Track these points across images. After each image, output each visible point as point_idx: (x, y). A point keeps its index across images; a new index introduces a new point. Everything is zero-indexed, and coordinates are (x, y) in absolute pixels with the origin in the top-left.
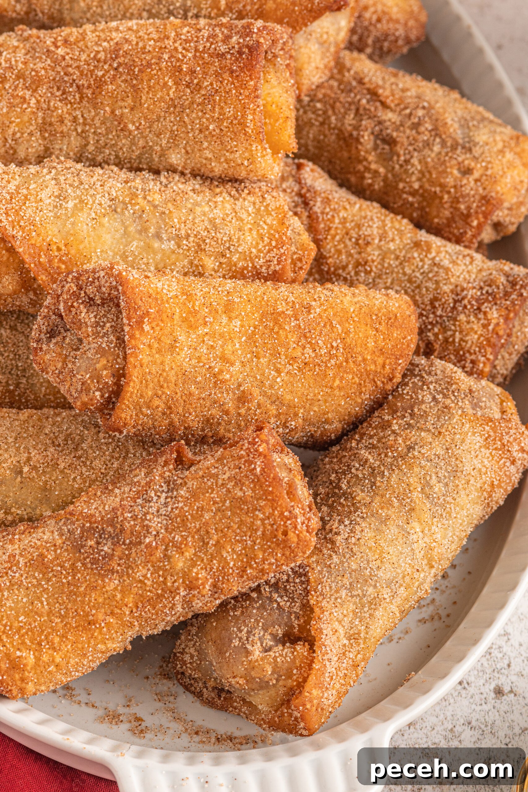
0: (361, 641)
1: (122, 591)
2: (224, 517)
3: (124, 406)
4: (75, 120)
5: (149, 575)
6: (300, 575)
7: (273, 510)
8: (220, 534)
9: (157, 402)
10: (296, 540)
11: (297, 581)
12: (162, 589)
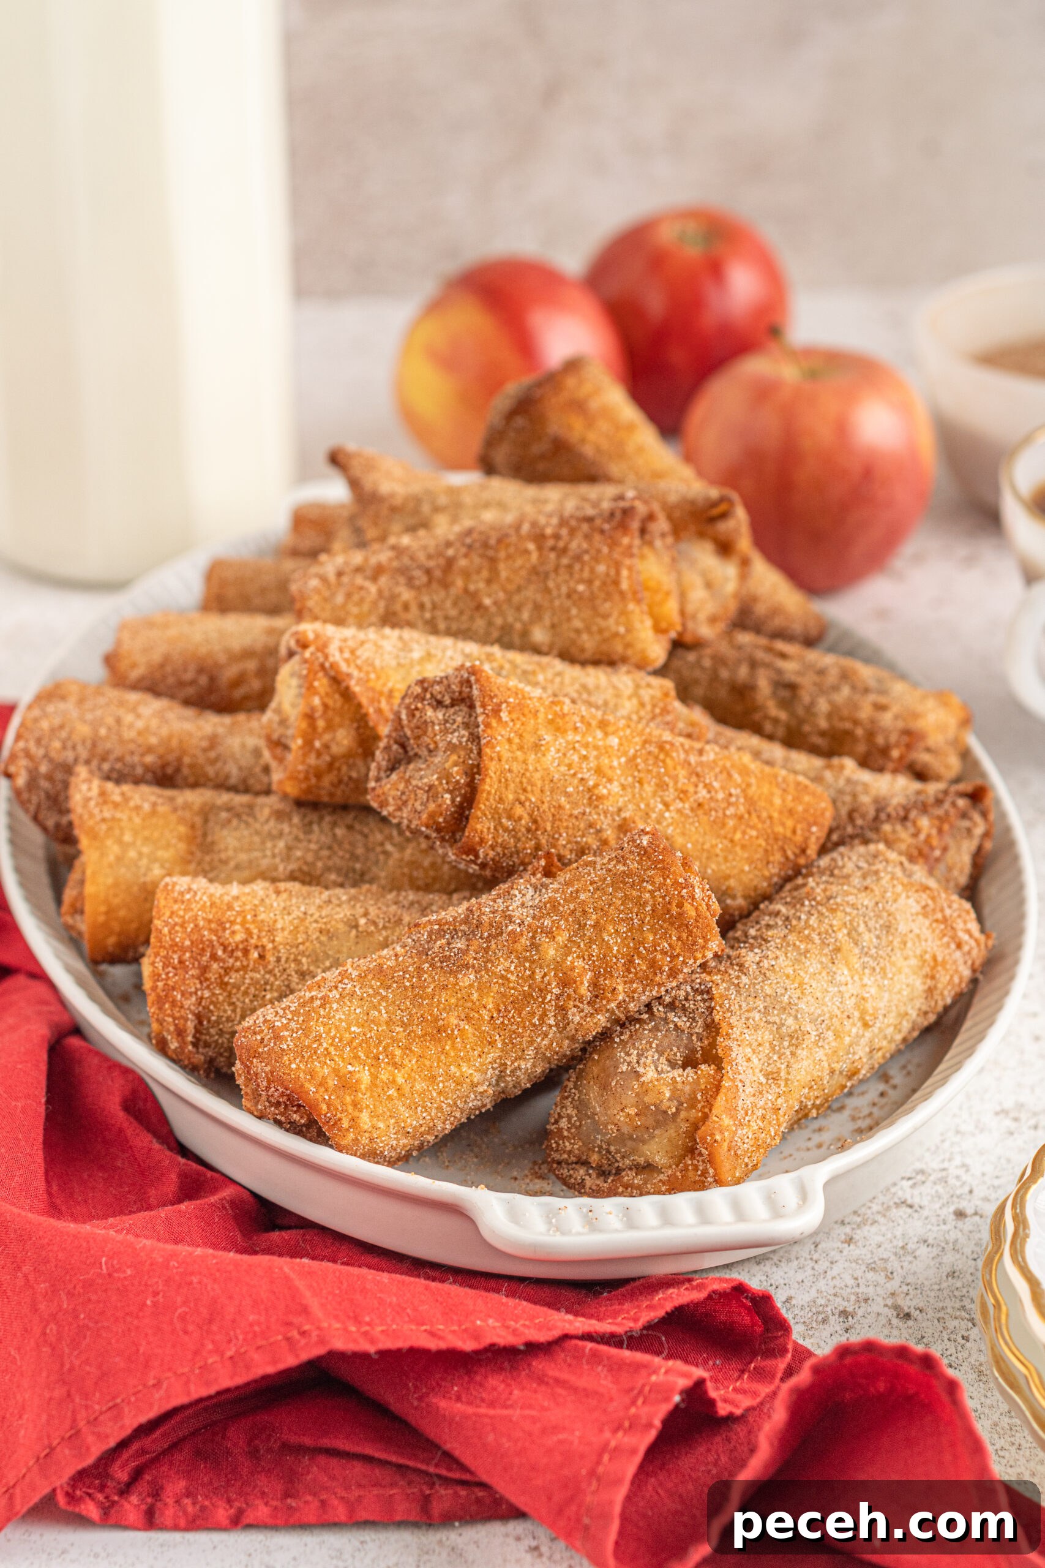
0: (782, 1083)
1: (479, 989)
2: (605, 894)
3: (479, 814)
4: (422, 607)
5: (512, 968)
6: (702, 993)
7: (665, 879)
8: (600, 913)
9: (519, 811)
10: (693, 913)
11: (699, 998)
12: (530, 986)
